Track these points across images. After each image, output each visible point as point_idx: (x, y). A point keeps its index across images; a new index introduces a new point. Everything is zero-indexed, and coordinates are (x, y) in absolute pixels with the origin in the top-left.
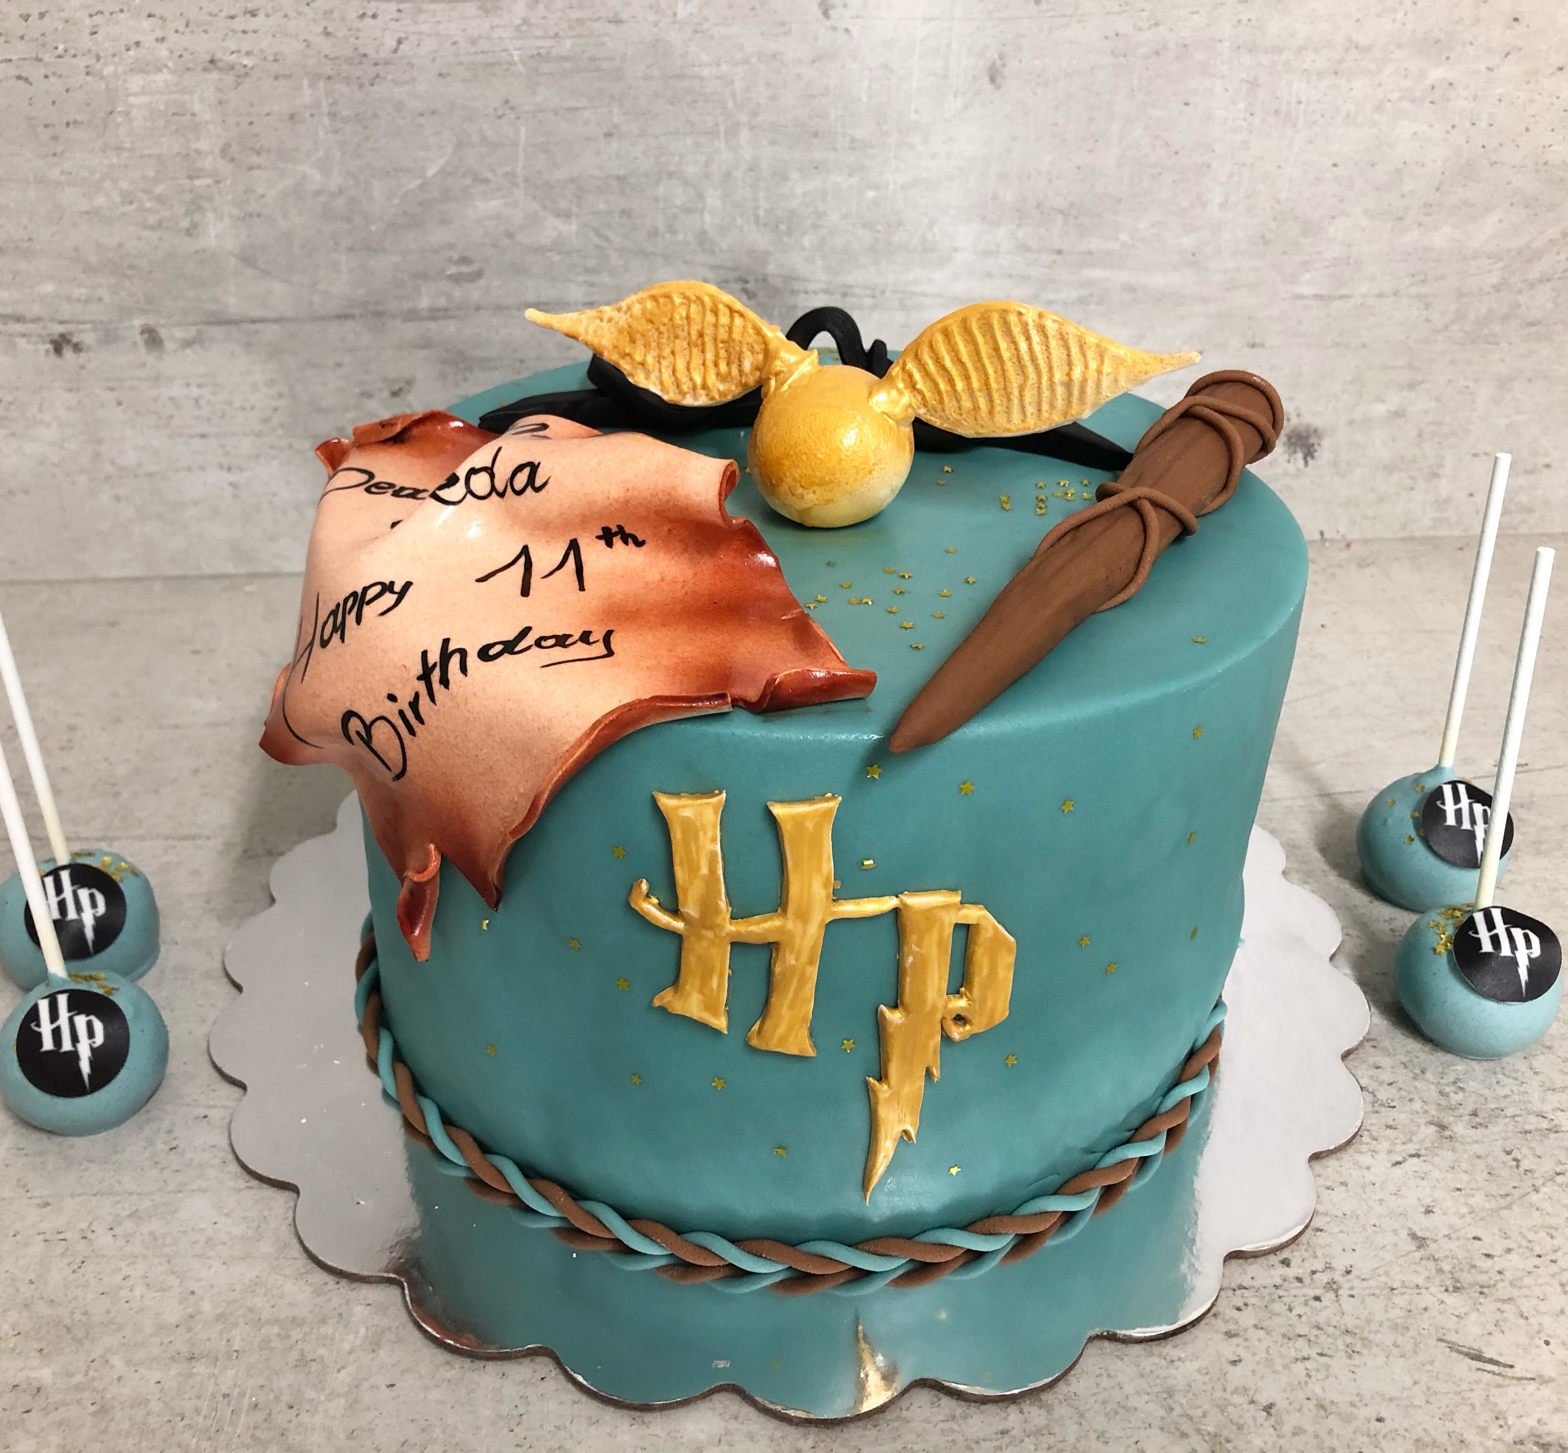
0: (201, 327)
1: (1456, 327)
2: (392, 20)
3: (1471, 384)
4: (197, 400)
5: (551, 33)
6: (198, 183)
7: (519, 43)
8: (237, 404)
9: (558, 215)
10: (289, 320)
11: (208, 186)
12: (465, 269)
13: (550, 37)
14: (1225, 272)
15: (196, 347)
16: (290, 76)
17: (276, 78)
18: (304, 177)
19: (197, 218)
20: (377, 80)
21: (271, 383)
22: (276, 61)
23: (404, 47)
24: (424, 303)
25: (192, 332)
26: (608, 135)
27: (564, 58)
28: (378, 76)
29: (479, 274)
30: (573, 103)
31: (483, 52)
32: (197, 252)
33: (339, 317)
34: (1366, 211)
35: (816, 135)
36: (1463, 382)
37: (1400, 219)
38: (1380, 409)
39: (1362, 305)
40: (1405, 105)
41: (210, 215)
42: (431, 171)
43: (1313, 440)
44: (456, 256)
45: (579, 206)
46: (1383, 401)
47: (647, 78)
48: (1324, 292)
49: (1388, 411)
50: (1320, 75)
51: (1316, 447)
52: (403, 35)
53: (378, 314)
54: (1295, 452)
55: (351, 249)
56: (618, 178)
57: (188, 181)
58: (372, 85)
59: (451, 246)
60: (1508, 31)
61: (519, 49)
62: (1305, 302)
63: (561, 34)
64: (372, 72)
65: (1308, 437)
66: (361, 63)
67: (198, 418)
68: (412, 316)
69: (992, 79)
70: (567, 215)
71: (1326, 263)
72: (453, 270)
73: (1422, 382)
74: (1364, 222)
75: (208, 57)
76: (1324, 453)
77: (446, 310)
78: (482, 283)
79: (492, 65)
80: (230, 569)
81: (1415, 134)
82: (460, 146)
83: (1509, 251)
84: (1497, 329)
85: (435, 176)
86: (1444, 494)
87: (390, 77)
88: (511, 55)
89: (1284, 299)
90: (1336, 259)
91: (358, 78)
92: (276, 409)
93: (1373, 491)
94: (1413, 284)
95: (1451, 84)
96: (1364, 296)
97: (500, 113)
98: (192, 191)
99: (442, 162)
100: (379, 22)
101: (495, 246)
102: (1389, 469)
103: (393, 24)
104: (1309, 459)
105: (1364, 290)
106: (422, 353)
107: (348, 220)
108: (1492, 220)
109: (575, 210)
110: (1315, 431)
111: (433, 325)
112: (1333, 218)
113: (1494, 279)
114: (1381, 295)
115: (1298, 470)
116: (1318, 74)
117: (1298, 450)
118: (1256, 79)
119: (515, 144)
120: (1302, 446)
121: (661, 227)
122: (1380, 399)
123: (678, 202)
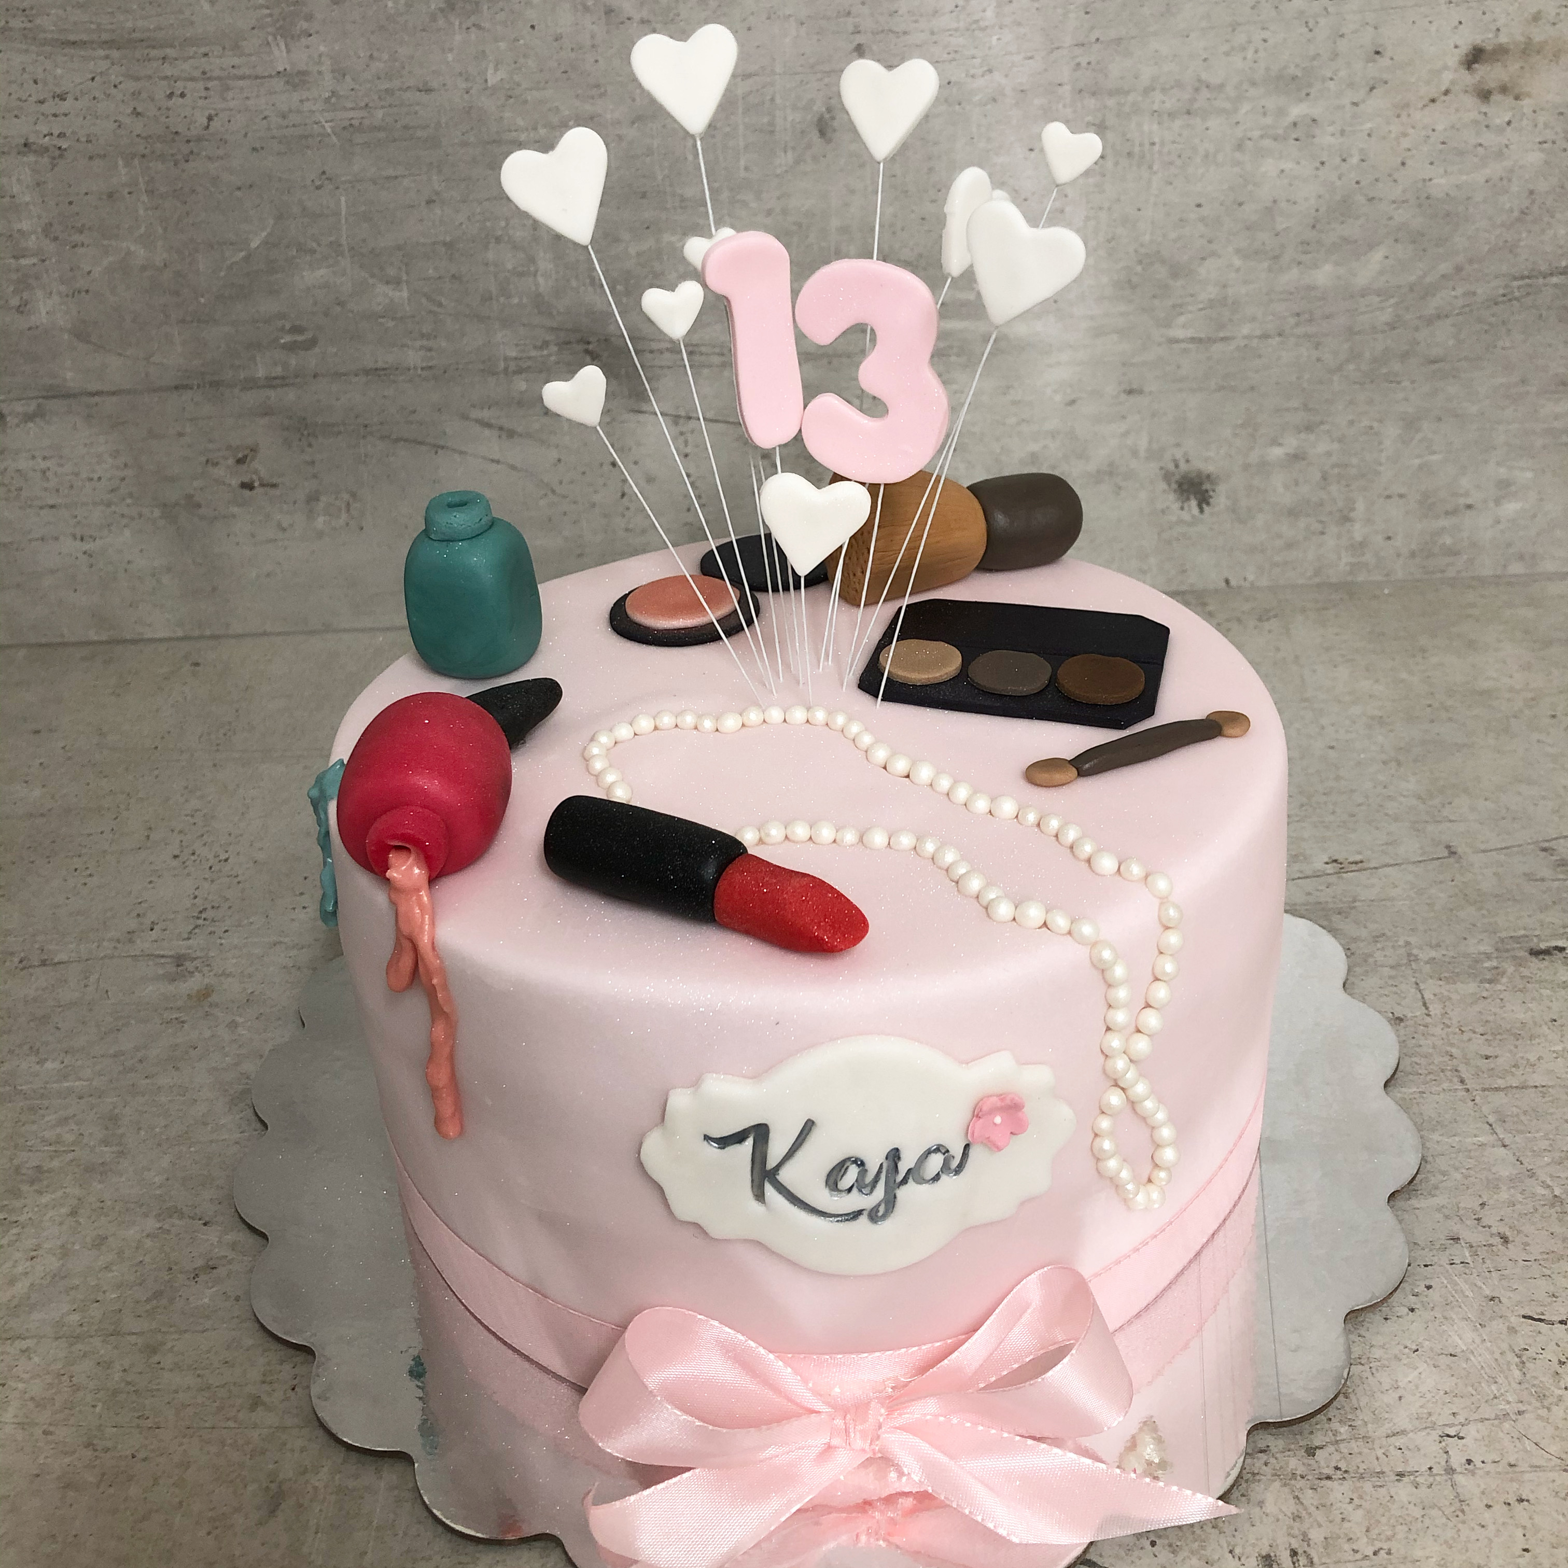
0: (40, 400)
1: (1351, 367)
2: (200, 98)
3: (1375, 424)
4: (44, 472)
5: (363, 104)
6: (23, 262)
7: (329, 116)
8: (84, 475)
9: (387, 283)
10: (129, 392)
11: (34, 264)
12: (300, 338)
13: (361, 108)
14: (1092, 318)
15: (38, 420)
16: (105, 156)
17: (91, 158)
18: (129, 253)
19: (25, 295)
20: (191, 157)
21: (115, 454)
22: (89, 141)
23: (215, 124)
24: (261, 373)
25: (32, 407)
26: (430, 202)
27: (379, 129)
28: (192, 152)
29: (313, 342)
30: (391, 172)
31: (294, 126)
32: (30, 329)
33: (176, 388)
34: (1238, 251)
35: (644, 195)
36: (1365, 423)
37: (1276, 258)
38: (1277, 452)
39: (1246, 346)
40: (1267, 143)
41: (39, 294)
42: (254, 245)
43: (1207, 486)
44: (288, 327)
45: (407, 273)
46: (1280, 445)
47: (464, 144)
48: (1203, 335)
49: (1287, 454)
50: (1172, 115)
51: (1211, 493)
52: (213, 112)
53: (215, 384)
54: (1188, 499)
55: (183, 321)
56: (445, 244)
57: (12, 261)
58: (187, 161)
59: (282, 316)
60: (1370, 65)
61: (331, 121)
62: (1183, 345)
63: (370, 105)
64: (185, 149)
65: (1201, 484)
66: (174, 141)
67: (46, 489)
68: (251, 384)
69: (822, 133)
70: (396, 282)
71: (1201, 306)
72: (286, 339)
73: (1322, 423)
74: (1237, 262)
75: (23, 141)
76: (1220, 500)
77: (283, 378)
78: (317, 350)
79: (306, 137)
80: (93, 636)
81: (1282, 171)
82: (280, 217)
83: (1399, 287)
84: (1397, 366)
85: (258, 247)
86: (1358, 537)
87: (204, 153)
88: (323, 127)
89: (1159, 344)
90: (1210, 300)
91: (172, 155)
92: (123, 479)
93: (1279, 536)
94: (1297, 325)
95: (1314, 120)
96: (1245, 337)
97: (318, 183)
98: (18, 270)
99: (264, 234)
100: (188, 100)
101: (326, 314)
102: (1293, 513)
103: (201, 103)
104: (1204, 506)
105: (1245, 330)
106: (264, 421)
107: (177, 293)
108: (1377, 256)
109: (405, 278)
110: (1208, 476)
111: (272, 393)
112: (1203, 259)
113: (1385, 316)
114: (1265, 336)
115: (1193, 516)
116: (1169, 115)
117: (1192, 497)
118: (1103, 121)
119: (337, 214)
120: (1195, 494)
121: (494, 289)
122: (1275, 442)
123: (509, 266)
